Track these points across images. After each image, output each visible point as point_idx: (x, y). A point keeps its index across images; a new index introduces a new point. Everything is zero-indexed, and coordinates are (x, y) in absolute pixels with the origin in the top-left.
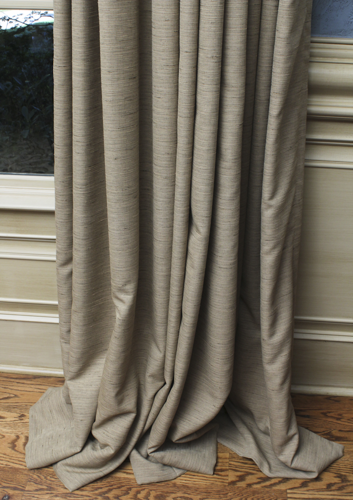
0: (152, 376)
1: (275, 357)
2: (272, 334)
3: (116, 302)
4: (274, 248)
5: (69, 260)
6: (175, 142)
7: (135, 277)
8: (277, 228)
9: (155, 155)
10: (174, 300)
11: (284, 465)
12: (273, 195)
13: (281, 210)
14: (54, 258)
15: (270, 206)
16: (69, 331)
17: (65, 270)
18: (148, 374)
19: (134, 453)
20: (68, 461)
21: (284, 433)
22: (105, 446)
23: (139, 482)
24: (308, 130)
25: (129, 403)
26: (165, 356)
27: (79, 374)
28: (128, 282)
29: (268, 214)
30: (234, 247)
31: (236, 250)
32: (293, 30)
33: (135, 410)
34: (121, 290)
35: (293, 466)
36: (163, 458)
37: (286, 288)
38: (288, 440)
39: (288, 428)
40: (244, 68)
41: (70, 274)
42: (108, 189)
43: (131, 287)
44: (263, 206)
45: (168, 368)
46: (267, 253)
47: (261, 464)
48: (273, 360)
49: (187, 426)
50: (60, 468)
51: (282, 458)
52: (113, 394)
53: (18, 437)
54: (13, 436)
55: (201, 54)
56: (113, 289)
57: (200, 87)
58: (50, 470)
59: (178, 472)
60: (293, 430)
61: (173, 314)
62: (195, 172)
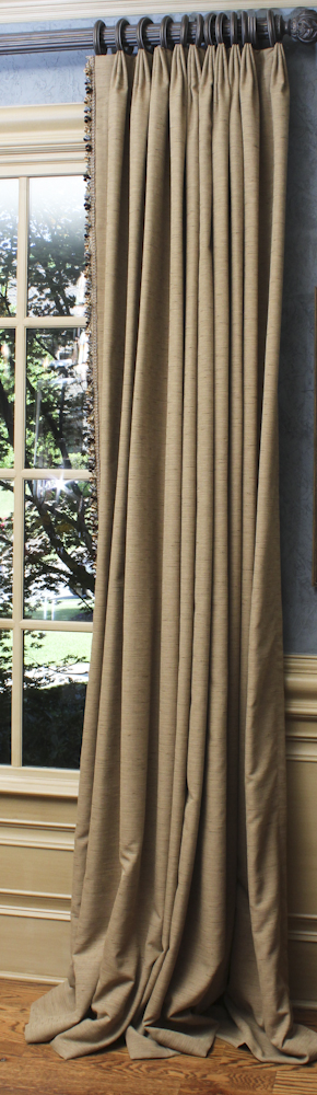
0: (152, 943)
1: (263, 923)
2: (259, 901)
3: (123, 861)
4: (256, 817)
5: (85, 833)
6: (175, 725)
7: (140, 838)
8: (258, 800)
9: (160, 736)
10: (172, 860)
11: (275, 1047)
12: (253, 771)
13: (261, 785)
14: (72, 848)
15: (251, 780)
16: (79, 904)
17: (82, 842)
18: (147, 942)
19: (131, 1029)
20: (66, 1033)
21: (274, 1008)
22: (104, 1015)
23: (132, 1057)
24: (288, 728)
25: (128, 970)
26: (163, 922)
27: (85, 947)
28: (133, 842)
29: (250, 787)
30: (221, 813)
31: (224, 816)
32: (261, 644)
33: (133, 977)
34: (127, 849)
35: (284, 1047)
36: (157, 1033)
37: (272, 860)
38: (279, 1019)
39: (279, 1006)
40: (226, 670)
41: (86, 847)
42: (122, 760)
43: (136, 847)
44: (246, 780)
45: (165, 932)
46: (251, 822)
47: (255, 1049)
48: (260, 929)
49: (183, 998)
50: (57, 1041)
51: (274, 1041)
52: (114, 954)
53: (18, 1023)
54: (14, 1022)
55: (194, 660)
56: (121, 849)
57: (193, 683)
58: (47, 1046)
59: (172, 1053)
60: (285, 1009)
61: (171, 875)
62: (190, 748)
